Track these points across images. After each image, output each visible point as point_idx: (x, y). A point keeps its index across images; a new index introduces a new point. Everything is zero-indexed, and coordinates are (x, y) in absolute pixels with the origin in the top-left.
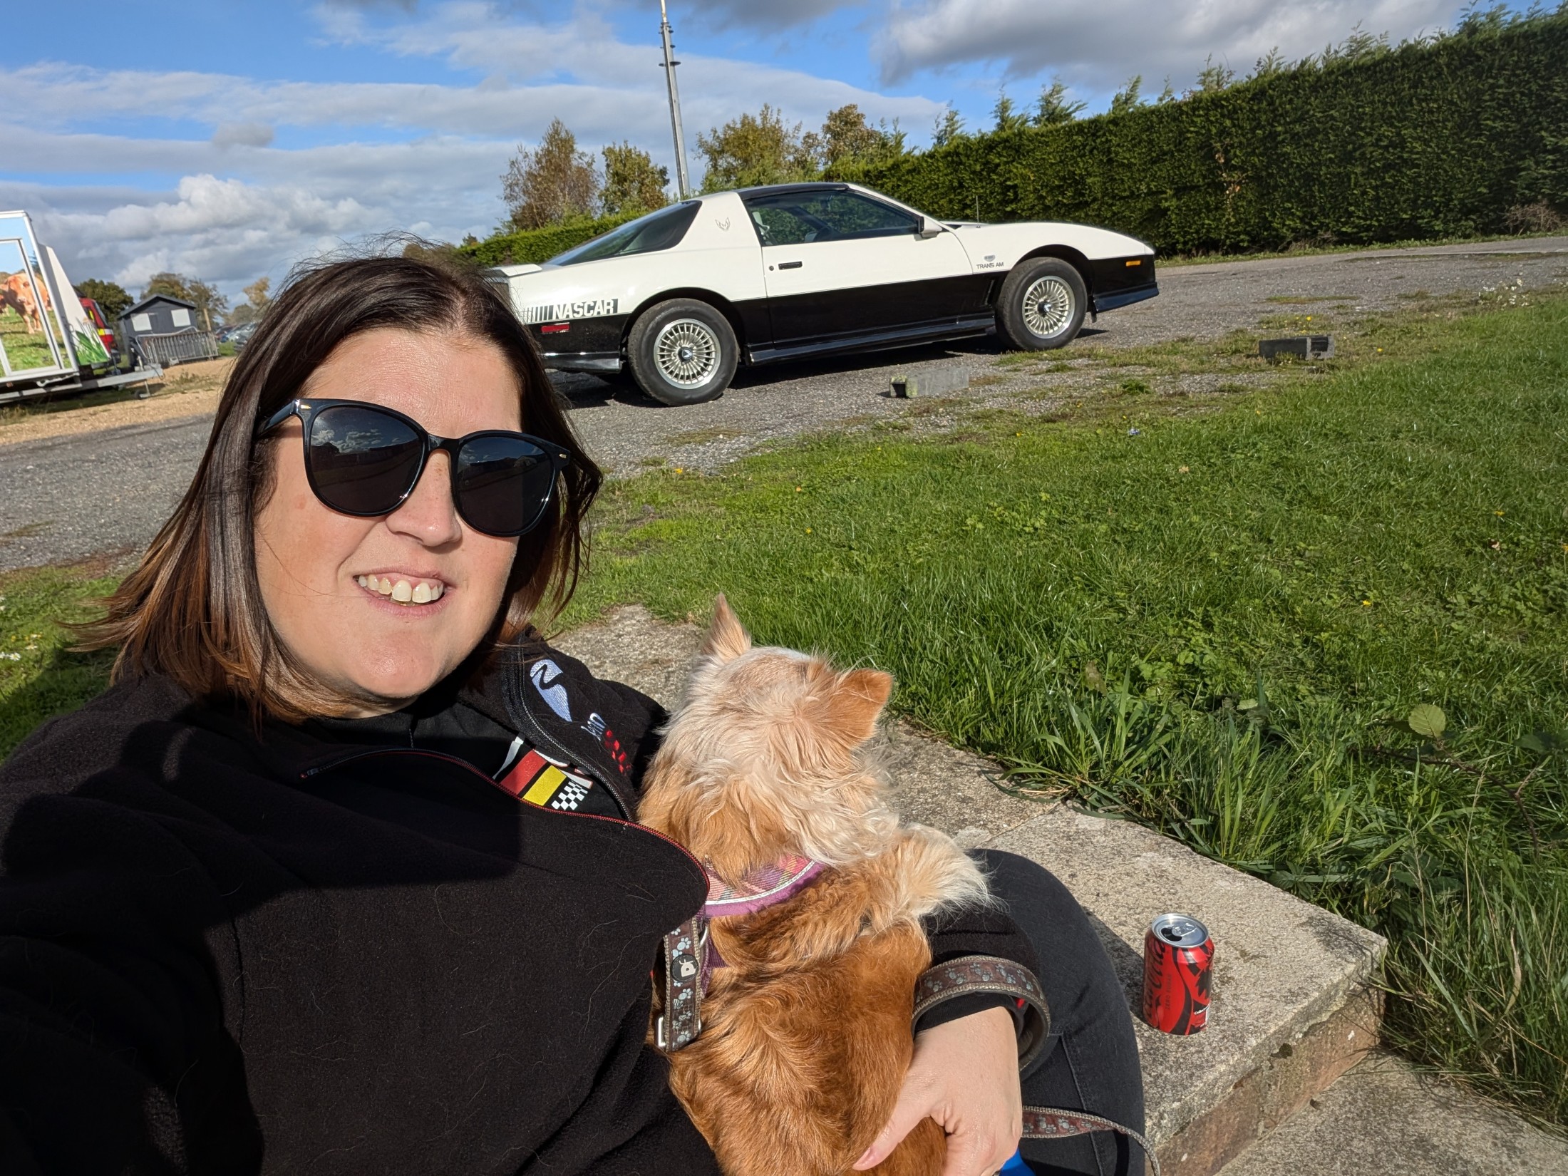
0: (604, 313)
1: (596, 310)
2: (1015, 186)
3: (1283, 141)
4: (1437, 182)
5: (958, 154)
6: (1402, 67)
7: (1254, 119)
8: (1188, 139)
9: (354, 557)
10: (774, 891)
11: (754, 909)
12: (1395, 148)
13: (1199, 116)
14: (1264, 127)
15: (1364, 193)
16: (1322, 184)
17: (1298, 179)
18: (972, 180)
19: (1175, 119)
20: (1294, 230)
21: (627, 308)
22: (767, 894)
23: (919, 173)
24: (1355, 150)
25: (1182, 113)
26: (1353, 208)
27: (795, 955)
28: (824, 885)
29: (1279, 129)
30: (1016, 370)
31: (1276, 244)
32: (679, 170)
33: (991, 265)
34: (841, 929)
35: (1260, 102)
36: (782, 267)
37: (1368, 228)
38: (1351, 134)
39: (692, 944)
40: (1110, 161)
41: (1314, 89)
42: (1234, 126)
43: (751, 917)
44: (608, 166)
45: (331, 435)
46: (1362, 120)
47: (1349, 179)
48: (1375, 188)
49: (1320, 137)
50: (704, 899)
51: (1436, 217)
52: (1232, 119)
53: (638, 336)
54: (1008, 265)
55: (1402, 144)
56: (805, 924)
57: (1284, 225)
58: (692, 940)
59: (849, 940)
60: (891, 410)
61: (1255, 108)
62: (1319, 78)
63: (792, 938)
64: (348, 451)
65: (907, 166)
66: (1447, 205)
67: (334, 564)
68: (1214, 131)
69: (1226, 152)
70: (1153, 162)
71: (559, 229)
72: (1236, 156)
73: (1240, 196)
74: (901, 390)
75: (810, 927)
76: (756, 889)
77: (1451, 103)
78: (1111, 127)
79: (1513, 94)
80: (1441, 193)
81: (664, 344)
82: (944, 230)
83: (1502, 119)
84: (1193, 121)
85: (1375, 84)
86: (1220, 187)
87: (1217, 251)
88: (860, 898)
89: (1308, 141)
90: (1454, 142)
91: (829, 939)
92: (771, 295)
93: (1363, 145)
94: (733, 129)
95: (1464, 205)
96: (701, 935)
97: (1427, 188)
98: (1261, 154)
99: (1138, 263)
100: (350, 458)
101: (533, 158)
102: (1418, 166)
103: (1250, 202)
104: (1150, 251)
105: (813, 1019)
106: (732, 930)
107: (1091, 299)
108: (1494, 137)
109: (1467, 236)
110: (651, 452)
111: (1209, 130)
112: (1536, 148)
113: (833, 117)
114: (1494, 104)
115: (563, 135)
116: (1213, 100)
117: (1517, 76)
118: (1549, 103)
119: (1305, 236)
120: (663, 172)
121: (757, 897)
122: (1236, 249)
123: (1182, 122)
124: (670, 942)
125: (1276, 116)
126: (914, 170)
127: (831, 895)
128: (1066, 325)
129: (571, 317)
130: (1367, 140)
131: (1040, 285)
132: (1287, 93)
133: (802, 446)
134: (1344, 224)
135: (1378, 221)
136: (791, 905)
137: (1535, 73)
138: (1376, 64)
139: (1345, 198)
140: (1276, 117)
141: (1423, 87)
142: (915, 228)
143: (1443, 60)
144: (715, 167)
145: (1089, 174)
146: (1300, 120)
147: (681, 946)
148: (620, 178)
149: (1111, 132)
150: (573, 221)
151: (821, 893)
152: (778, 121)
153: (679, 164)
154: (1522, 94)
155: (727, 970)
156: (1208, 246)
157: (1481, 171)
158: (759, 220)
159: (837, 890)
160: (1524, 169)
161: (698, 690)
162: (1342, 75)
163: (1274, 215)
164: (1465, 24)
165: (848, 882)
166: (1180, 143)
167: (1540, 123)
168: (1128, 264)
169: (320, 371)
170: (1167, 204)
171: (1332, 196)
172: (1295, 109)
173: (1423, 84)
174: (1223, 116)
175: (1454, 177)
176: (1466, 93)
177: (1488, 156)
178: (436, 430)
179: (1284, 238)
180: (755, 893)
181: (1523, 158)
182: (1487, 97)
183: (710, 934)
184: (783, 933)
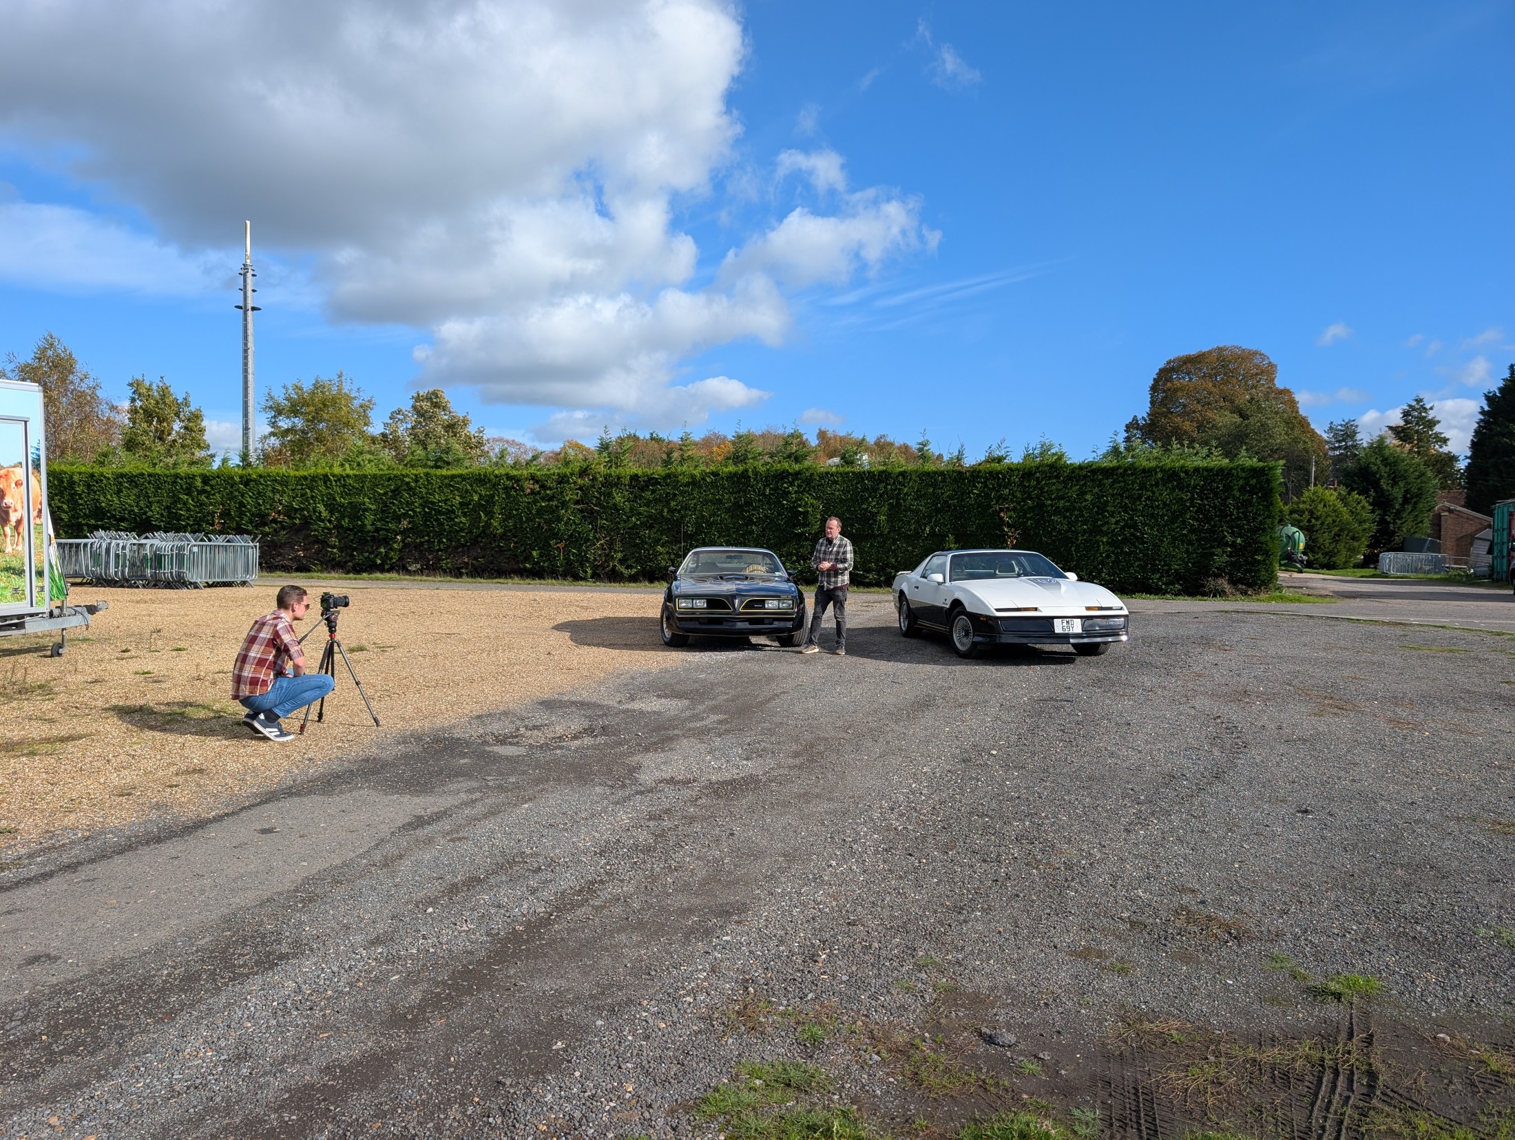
3: (1048, 512)
4: (1160, 556)
7: (1025, 493)
8: (971, 498)
12: (1130, 527)
13: (981, 482)
19: (956, 481)
24: (1102, 525)
25: (964, 478)
29: (1047, 502)
35: (1029, 481)
38: (1099, 514)
42: (1010, 494)
44: (132, 398)
49: (1076, 513)
52: (1008, 489)
55: (1135, 526)
61: (1026, 483)
62: (1073, 471)
66: (1168, 571)
68: (992, 495)
70: (938, 511)
72: (1011, 517)
77: (1165, 504)
78: (901, 479)
83: (1197, 520)
85: (1113, 483)
89: (1068, 514)
90: (1169, 531)
93: (1107, 523)
97: (1153, 559)
98: (1031, 519)
102: (1147, 543)
108: (1192, 531)
109: (1177, 596)
111: (989, 494)
112: (1221, 542)
114: (1193, 509)
116: (991, 473)
117: (1205, 494)
123: (963, 484)
125: (1042, 493)
130: (1113, 520)
137: (1216, 494)
143: (1160, 475)
146: (1062, 498)
154: (1210, 506)
157: (1187, 552)
160: (1217, 555)
166: (963, 500)
167: (1222, 527)
173: (1146, 488)
174: (999, 486)
176: (1174, 499)
177: (1190, 543)
181: (1213, 547)
182: (1188, 505)
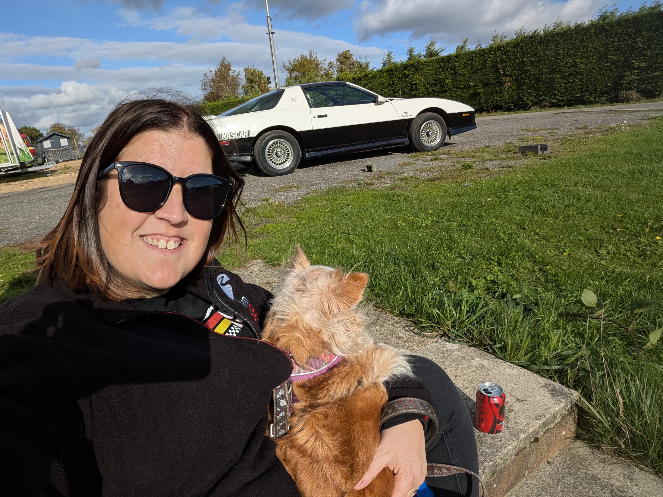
0: (244, 137)
1: (241, 135)
2: (416, 84)
3: (527, 65)
4: (591, 81)
5: (392, 70)
6: (575, 34)
7: (515, 56)
8: (488, 63)
9: (140, 229)
10: (320, 369)
11: (311, 377)
13: (492, 54)
14: (519, 59)
15: (561, 86)
16: (543, 82)
17: (533, 80)
18: (398, 81)
19: (482, 55)
20: (532, 101)
21: (253, 134)
22: (317, 371)
23: (376, 78)
24: (557, 68)
25: (485, 53)
26: (556, 92)
27: (329, 397)
28: (342, 367)
29: (525, 59)
30: (417, 160)
31: (525, 107)
32: (275, 78)
33: (406, 116)
34: (349, 385)
35: (517, 48)
36: (319, 117)
37: (563, 101)
38: (555, 61)
39: (285, 392)
40: (455, 73)
41: (539, 43)
42: (507, 58)
43: (310, 381)
44: (246, 75)
45: (130, 176)
46: (559, 55)
47: (555, 80)
48: (565, 84)
49: (542, 63)
50: (291, 374)
51: (591, 95)
52: (506, 55)
53: (258, 146)
54: (414, 116)
55: (576, 66)
56: (333, 383)
57: (528, 99)
58: (285, 390)
59: (352, 390)
60: (365, 177)
61: (515, 50)
62: (541, 38)
63: (328, 389)
64: (138, 182)
65: (371, 76)
66: (595, 90)
67: (131, 232)
68: (498, 60)
69: (504, 69)
70: (474, 73)
71: (224, 102)
72: (508, 71)
73: (510, 87)
74: (369, 168)
75: (335, 385)
76: (312, 369)
77: (596, 48)
78: (456, 59)
79: (621, 45)
80: (592, 85)
81: (269, 150)
82: (387, 101)
83: (616, 55)
84: (490, 56)
85: (564, 41)
86: (502, 84)
87: (500, 110)
88: (357, 372)
89: (538, 64)
90: (597, 65)
91: (343, 389)
92: (314, 129)
93: (560, 66)
94: (297, 60)
95: (602, 91)
96: (289, 389)
97: (587, 84)
98: (518, 70)
99: (468, 115)
100: (139, 186)
101: (214, 73)
102: (583, 75)
103: (514, 89)
104: (473, 110)
105: (337, 424)
106: (302, 386)
107: (448, 130)
108: (613, 63)
109: (603, 104)
110: (264, 196)
111: (497, 60)
112: (631, 67)
113: (340, 55)
114: (613, 49)
115: (226, 63)
116: (497, 47)
117: (623, 37)
118: (636, 49)
119: (537, 104)
120: (268, 79)
121: (313, 372)
122: (509, 110)
123: (485, 56)
124: (276, 391)
126: (374, 77)
127: (344, 371)
128: (438, 141)
129: (230, 138)
130: (562, 64)
131: (427, 124)
132: (528, 44)
133: (328, 192)
134: (553, 99)
135: (566, 97)
136: (327, 375)
137: (630, 36)
138: (565, 32)
139: (554, 88)
140: (524, 54)
141: (584, 42)
142: (375, 101)
144: (291, 77)
145: (447, 79)
146: (534, 56)
147: (280, 393)
148: (250, 81)
149: (455, 61)
150: (230, 98)
151: (340, 370)
152: (316, 57)
153: (275, 75)
154: (625, 45)
155: (300, 404)
156: (497, 108)
157: (608, 76)
158: (309, 97)
159: (347, 369)
160: (626, 76)
161: (287, 283)
162: (551, 37)
163: (524, 95)
164: (601, 16)
165: (352, 366)
166: (485, 65)
167: (632, 57)
168: (464, 115)
169: (125, 149)
170: (480, 91)
171: (547, 87)
172: (532, 51)
174: (502, 54)
175: (597, 79)
176: (602, 44)
177: (611, 71)
178: (175, 174)
179: (528, 105)
180: (312, 370)
181: (626, 71)
182: (610, 46)
183: (292, 388)
184: (324, 387)
